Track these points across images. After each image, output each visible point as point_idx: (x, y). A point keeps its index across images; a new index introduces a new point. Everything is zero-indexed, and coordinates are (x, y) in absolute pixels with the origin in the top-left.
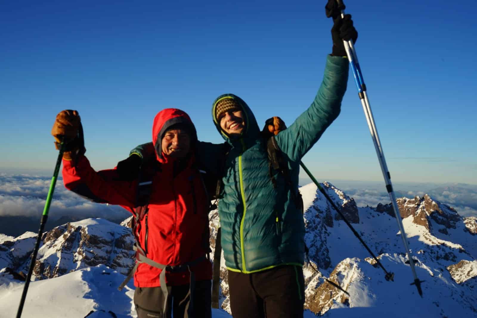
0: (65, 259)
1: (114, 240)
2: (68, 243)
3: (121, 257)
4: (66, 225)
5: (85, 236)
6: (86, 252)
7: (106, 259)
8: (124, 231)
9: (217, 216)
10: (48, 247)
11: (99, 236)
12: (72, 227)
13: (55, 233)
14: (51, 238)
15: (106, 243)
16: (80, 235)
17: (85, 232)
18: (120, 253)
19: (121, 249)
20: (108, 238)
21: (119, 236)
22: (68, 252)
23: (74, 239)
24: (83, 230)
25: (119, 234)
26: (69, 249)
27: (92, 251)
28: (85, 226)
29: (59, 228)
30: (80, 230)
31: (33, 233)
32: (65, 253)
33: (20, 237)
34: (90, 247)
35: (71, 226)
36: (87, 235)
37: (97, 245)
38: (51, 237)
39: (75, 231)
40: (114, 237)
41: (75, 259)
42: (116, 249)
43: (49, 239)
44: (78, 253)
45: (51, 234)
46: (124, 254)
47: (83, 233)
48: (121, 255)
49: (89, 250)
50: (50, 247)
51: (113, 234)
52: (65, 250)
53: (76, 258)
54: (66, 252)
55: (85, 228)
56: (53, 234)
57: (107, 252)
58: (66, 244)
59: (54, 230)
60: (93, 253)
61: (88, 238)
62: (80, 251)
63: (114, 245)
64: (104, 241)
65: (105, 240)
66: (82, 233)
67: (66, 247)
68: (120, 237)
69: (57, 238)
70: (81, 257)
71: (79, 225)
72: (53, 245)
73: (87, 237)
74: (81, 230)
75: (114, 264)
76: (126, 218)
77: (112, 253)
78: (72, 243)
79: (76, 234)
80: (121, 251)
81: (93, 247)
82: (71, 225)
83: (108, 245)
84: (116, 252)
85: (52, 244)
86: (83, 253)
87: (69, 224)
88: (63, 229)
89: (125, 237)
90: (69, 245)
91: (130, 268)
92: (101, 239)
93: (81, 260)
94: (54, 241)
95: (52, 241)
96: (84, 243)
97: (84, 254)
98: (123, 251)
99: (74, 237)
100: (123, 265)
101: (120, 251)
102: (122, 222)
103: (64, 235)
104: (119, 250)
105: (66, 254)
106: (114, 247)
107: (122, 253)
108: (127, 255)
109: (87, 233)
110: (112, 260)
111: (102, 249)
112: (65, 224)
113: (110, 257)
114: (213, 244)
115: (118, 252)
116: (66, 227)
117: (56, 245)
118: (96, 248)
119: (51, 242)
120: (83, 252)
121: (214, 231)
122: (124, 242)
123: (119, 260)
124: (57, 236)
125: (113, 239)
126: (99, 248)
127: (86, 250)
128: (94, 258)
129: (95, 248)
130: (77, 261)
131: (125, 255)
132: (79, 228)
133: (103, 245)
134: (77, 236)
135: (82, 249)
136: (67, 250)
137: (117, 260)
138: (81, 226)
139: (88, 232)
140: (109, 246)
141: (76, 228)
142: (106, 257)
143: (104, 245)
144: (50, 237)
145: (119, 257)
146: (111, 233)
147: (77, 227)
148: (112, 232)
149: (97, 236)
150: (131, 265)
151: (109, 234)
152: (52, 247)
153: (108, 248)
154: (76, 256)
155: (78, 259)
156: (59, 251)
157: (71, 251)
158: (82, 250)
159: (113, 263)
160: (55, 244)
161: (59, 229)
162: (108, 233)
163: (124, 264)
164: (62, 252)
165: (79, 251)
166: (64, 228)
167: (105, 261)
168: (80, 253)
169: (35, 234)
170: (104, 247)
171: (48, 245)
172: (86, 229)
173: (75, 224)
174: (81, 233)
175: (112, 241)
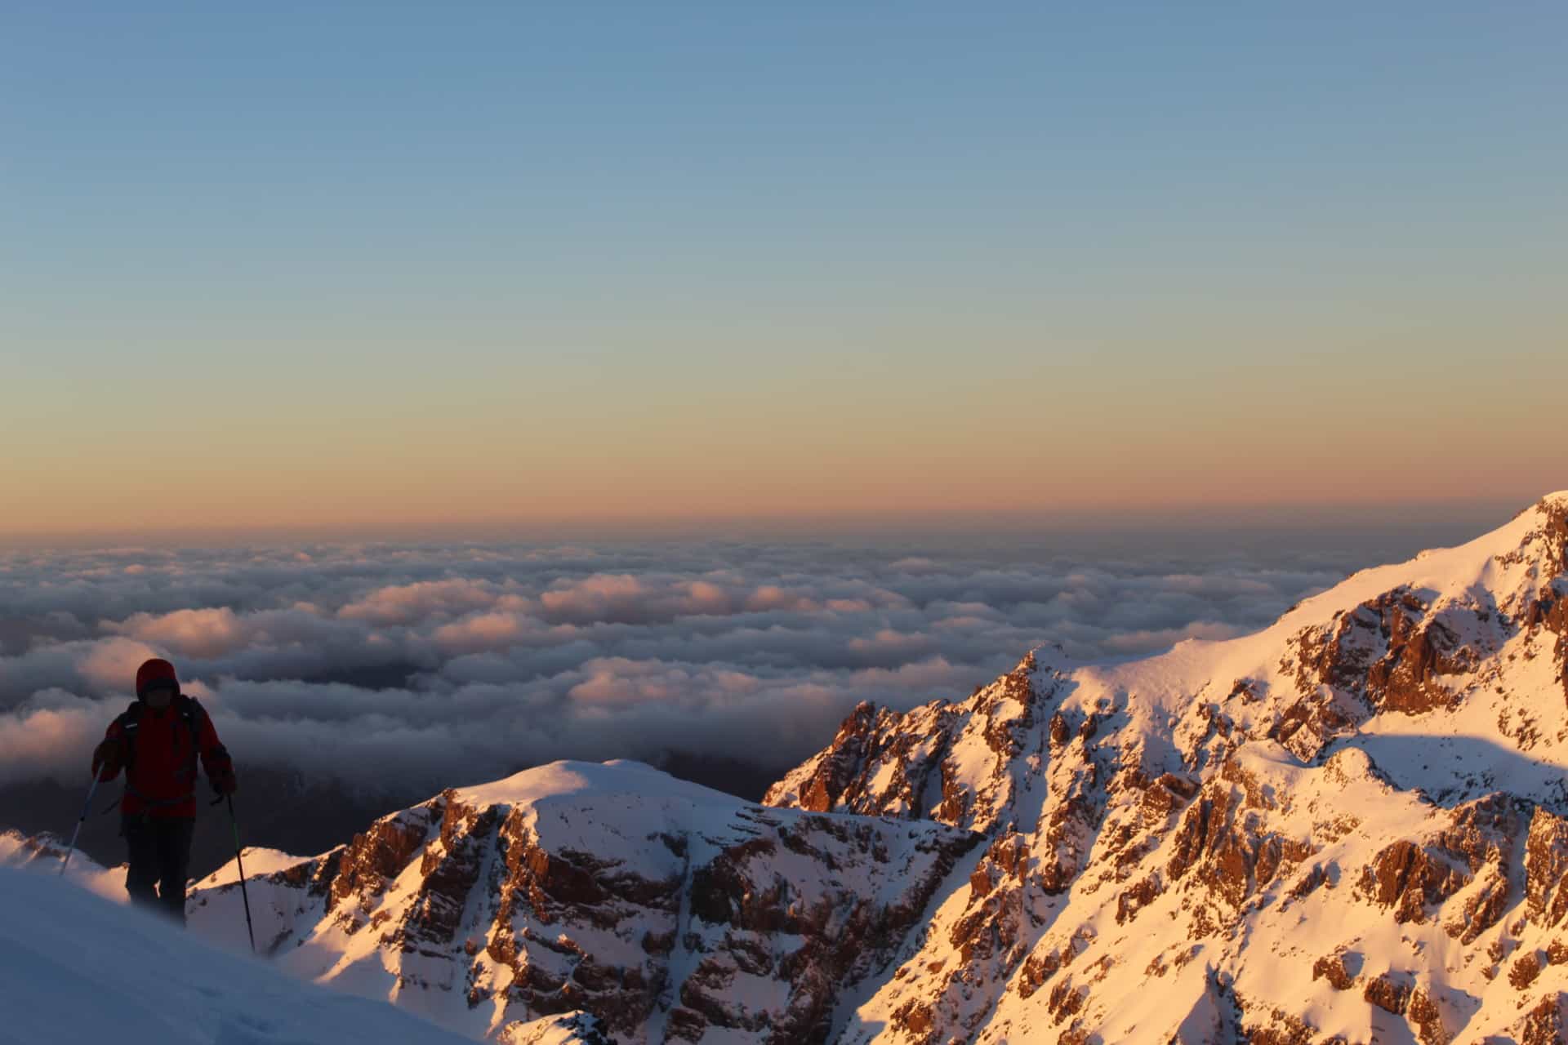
0: (425, 985)
1: (684, 876)
2: (439, 901)
3: (724, 972)
4: (437, 804)
5: (522, 860)
6: (534, 944)
7: (642, 984)
8: (742, 822)
9: (1304, 727)
10: (349, 924)
11: (599, 853)
12: (460, 810)
13: (380, 848)
14: (363, 877)
15: (643, 893)
16: (498, 855)
17: (524, 838)
18: (722, 949)
19: (727, 926)
20: (653, 867)
21: (717, 851)
22: (440, 949)
23: (471, 878)
24: (516, 823)
25: (710, 842)
26: (440, 930)
27: (563, 938)
28: (524, 805)
29: (395, 820)
30: (500, 827)
31: (275, 851)
32: (425, 953)
33: (213, 880)
34: (552, 920)
35: (458, 806)
36: (533, 850)
37: (595, 908)
38: (362, 870)
39: (475, 832)
40: (687, 858)
41: (477, 985)
42: (697, 925)
43: (350, 885)
44: (491, 950)
45: (362, 857)
46: (742, 953)
47: (516, 842)
48: (724, 960)
49: (548, 937)
50: (356, 926)
51: (678, 846)
52: (425, 936)
53: (483, 981)
54: (427, 945)
55: (523, 815)
56: (367, 856)
57: (649, 944)
58: (426, 905)
59: (372, 834)
60: (573, 952)
61: (541, 867)
62: (505, 941)
63: (686, 904)
64: (629, 882)
65: (634, 877)
66: (512, 839)
67: (425, 923)
68: (716, 860)
69: (394, 875)
70: (504, 976)
71: (495, 802)
72: (372, 915)
73: (532, 865)
74: (502, 829)
75: (690, 1011)
76: (798, 764)
77: (679, 950)
78: (461, 898)
79: (477, 850)
80: (728, 935)
81: (569, 920)
82: (457, 800)
83: (657, 906)
84: (695, 943)
85: (368, 911)
86: (517, 952)
87: (449, 797)
88: (421, 823)
89: (744, 859)
90: (443, 912)
91: (777, 1028)
92: (611, 873)
93: (506, 993)
94: (379, 893)
95: (367, 891)
96: (519, 899)
97: (522, 957)
98: (739, 934)
99: (468, 867)
100: (736, 1013)
101: (722, 938)
102: (777, 785)
103: (426, 856)
104: (714, 934)
105: (429, 959)
106: (685, 915)
107: (731, 945)
108: (762, 959)
109: (533, 839)
110: (675, 991)
111: (621, 927)
112: (433, 800)
113: (663, 971)
114: (1234, 882)
115: (707, 944)
116: (436, 813)
117: (385, 916)
118: (587, 924)
119: (363, 899)
120: (518, 946)
121: (1243, 804)
122: (737, 887)
123: (717, 986)
124: (389, 867)
125: (680, 870)
126: (605, 922)
127: (531, 937)
128: (579, 976)
129: (580, 922)
130: (486, 994)
131: (750, 960)
132: (495, 816)
133: (624, 905)
134: (485, 863)
135: (510, 930)
136: (433, 939)
137: (705, 990)
138: (506, 802)
139: (538, 833)
140: (660, 911)
141: (479, 816)
142: (646, 974)
143: (634, 907)
144: (354, 874)
145: (714, 969)
146: (667, 839)
147: (483, 808)
148: (675, 835)
149: (588, 857)
150: (782, 1017)
151: (660, 842)
152: (369, 926)
153: (651, 921)
154: (479, 969)
155: (491, 985)
156: (393, 946)
157: (454, 945)
158: (512, 936)
159: (682, 1007)
160: (378, 910)
161: (401, 827)
162: (651, 838)
163: (743, 1008)
164: (407, 950)
165: (495, 940)
166: (425, 819)
167: (640, 992)
168: (500, 954)
169: (285, 856)
170: (630, 914)
171: (346, 917)
172: (530, 822)
173: (475, 798)
174: (503, 841)
175: (676, 882)
